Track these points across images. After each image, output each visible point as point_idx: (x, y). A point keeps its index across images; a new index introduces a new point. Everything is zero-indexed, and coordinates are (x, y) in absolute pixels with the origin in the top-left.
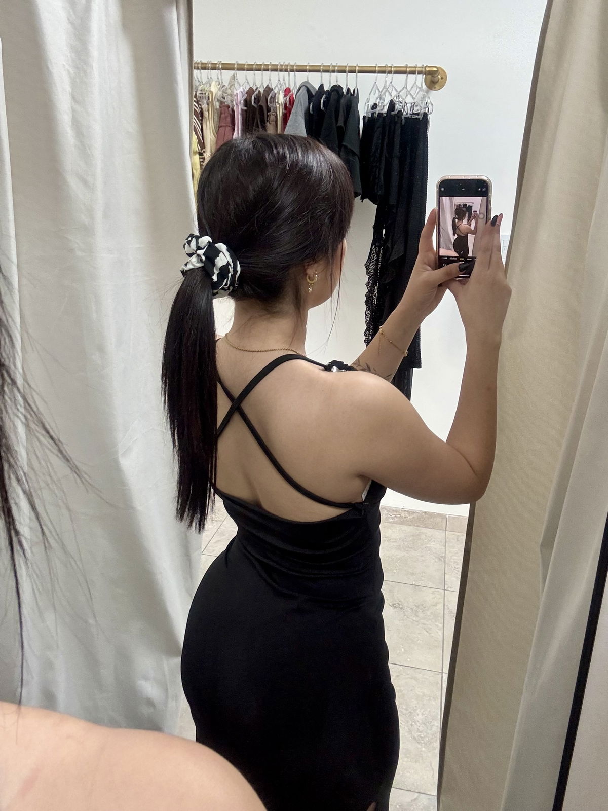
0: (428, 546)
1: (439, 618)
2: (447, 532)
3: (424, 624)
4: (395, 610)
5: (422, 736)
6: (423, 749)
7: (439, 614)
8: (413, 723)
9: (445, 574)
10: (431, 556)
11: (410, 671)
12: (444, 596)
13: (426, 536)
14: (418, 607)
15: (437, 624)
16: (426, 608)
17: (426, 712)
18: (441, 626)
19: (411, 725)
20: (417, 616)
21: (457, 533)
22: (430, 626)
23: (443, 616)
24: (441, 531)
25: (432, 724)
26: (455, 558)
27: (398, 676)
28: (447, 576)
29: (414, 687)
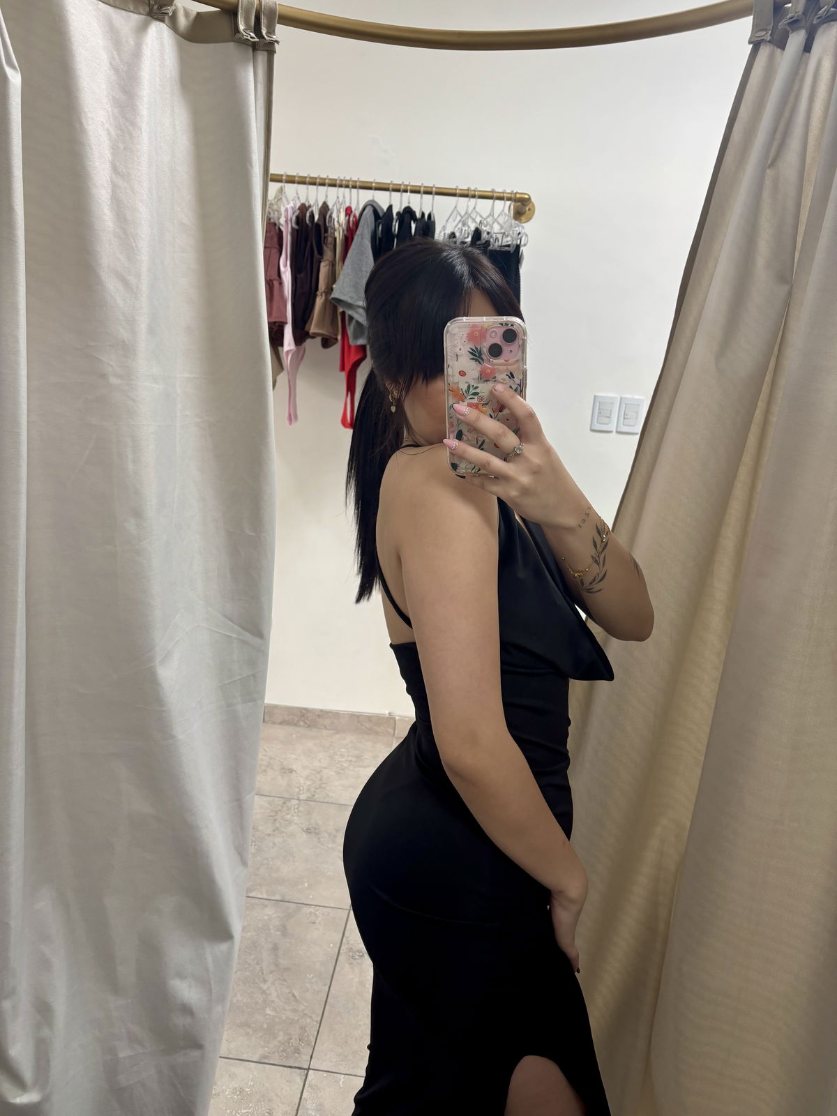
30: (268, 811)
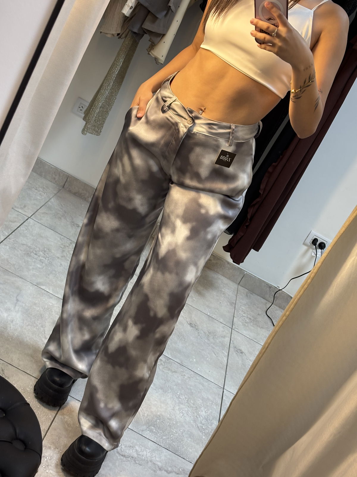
0: (223, 290)
1: (226, 348)
2: (239, 286)
3: (214, 348)
4: (192, 328)
5: (204, 428)
6: (204, 437)
7: (226, 345)
8: (198, 416)
9: (234, 317)
10: (225, 299)
11: (198, 377)
12: (231, 333)
13: (222, 282)
14: (210, 333)
15: (223, 351)
16: (216, 337)
17: (209, 412)
18: (227, 354)
19: (196, 417)
20: (209, 340)
21: (247, 290)
22: (218, 352)
23: (228, 347)
24: (234, 284)
25: (212, 422)
26: (243, 308)
27: (189, 377)
28: (235, 319)
29: (201, 390)
30: (60, 243)
